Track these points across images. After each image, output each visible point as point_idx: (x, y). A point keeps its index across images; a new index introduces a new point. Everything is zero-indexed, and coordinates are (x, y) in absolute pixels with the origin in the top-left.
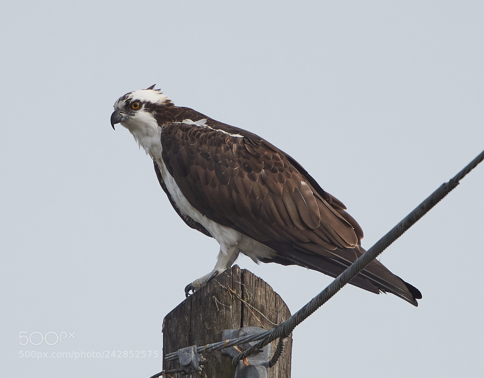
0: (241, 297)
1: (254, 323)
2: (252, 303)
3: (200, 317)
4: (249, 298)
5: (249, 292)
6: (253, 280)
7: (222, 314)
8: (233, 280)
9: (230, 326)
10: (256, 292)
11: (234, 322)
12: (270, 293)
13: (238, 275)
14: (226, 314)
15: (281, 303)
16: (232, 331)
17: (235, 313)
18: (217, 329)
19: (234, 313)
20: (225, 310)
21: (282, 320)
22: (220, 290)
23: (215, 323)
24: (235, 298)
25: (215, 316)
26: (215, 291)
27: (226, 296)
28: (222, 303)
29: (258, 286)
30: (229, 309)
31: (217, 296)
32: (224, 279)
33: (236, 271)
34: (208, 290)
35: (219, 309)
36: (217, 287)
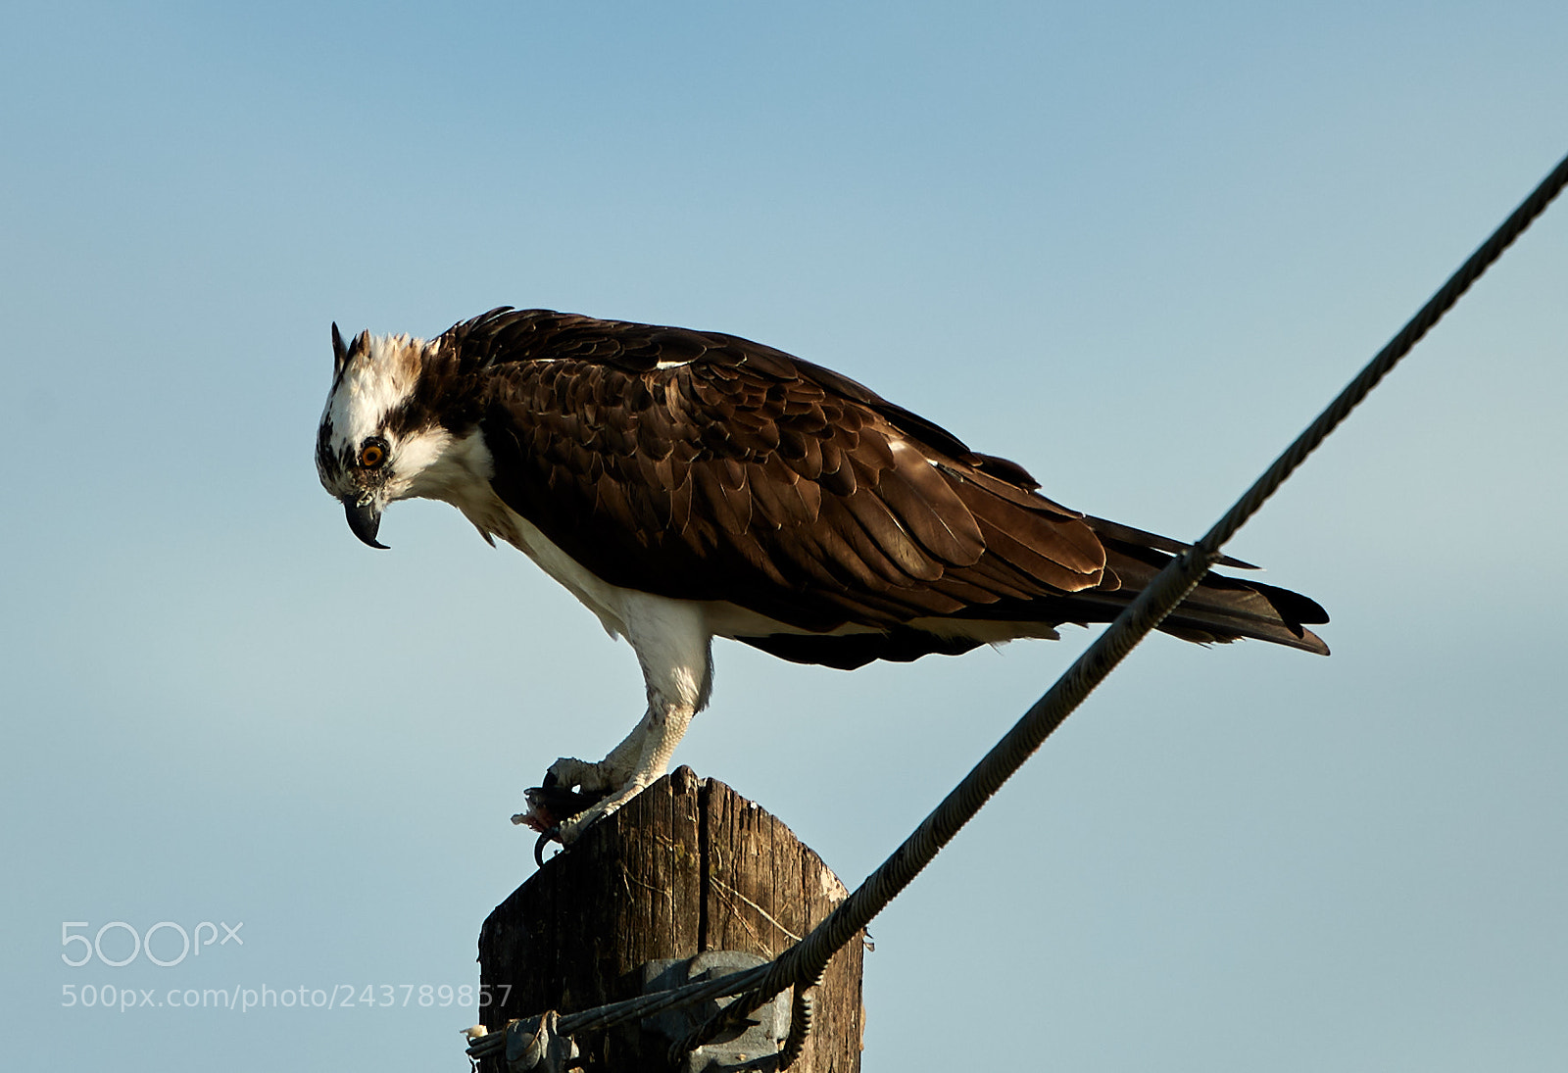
1: (738, 939)
2: (732, 880)
4: (723, 864)
5: (723, 847)
6: (732, 808)
7: (641, 912)
8: (676, 813)
9: (668, 947)
10: (743, 845)
11: (677, 936)
12: (785, 846)
13: (691, 798)
14: (654, 914)
17: (683, 910)
18: (628, 958)
19: (679, 909)
20: (653, 901)
23: (623, 942)
24: (681, 866)
25: (622, 920)
26: (623, 848)
27: (654, 860)
28: (642, 881)
29: (749, 829)
30: (664, 898)
31: (630, 859)
32: (648, 808)
33: (685, 787)
34: (603, 842)
35: (635, 898)
36: (628, 833)
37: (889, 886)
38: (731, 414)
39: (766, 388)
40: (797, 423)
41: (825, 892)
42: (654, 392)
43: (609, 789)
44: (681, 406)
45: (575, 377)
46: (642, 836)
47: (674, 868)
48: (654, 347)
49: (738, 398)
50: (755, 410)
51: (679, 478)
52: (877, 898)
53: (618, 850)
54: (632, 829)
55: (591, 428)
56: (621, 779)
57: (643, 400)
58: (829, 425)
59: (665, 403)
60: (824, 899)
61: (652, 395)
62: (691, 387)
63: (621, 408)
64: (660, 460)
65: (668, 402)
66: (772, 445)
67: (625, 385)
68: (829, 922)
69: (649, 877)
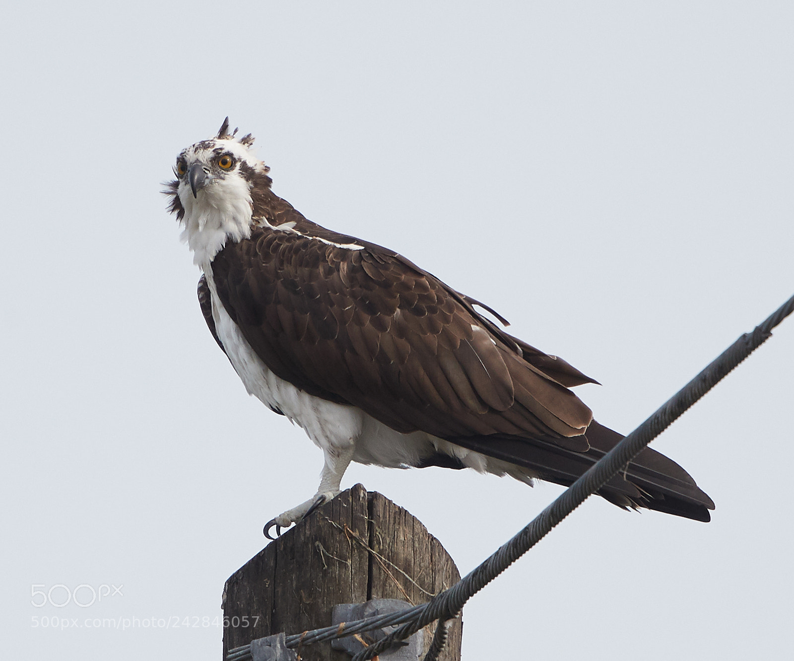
0: (367, 544)
1: (392, 592)
2: (388, 555)
3: (292, 581)
4: (383, 545)
5: (383, 535)
6: (389, 511)
7: (332, 574)
8: (354, 512)
9: (348, 597)
10: (396, 534)
11: (354, 590)
12: (421, 536)
13: (363, 504)
14: (341, 575)
15: (442, 554)
16: (352, 606)
17: (358, 573)
18: (323, 603)
19: (355, 573)
20: (339, 567)
21: (445, 586)
22: (329, 531)
23: (320, 593)
24: (357, 546)
25: (319, 579)
26: (320, 533)
27: (340, 542)
28: (333, 555)
29: (399, 524)
30: (346, 566)
31: (324, 541)
32: (336, 508)
33: (359, 496)
34: (308, 530)
35: (328, 565)
47: (352, 546)
53: (317, 535)
69: (337, 552)
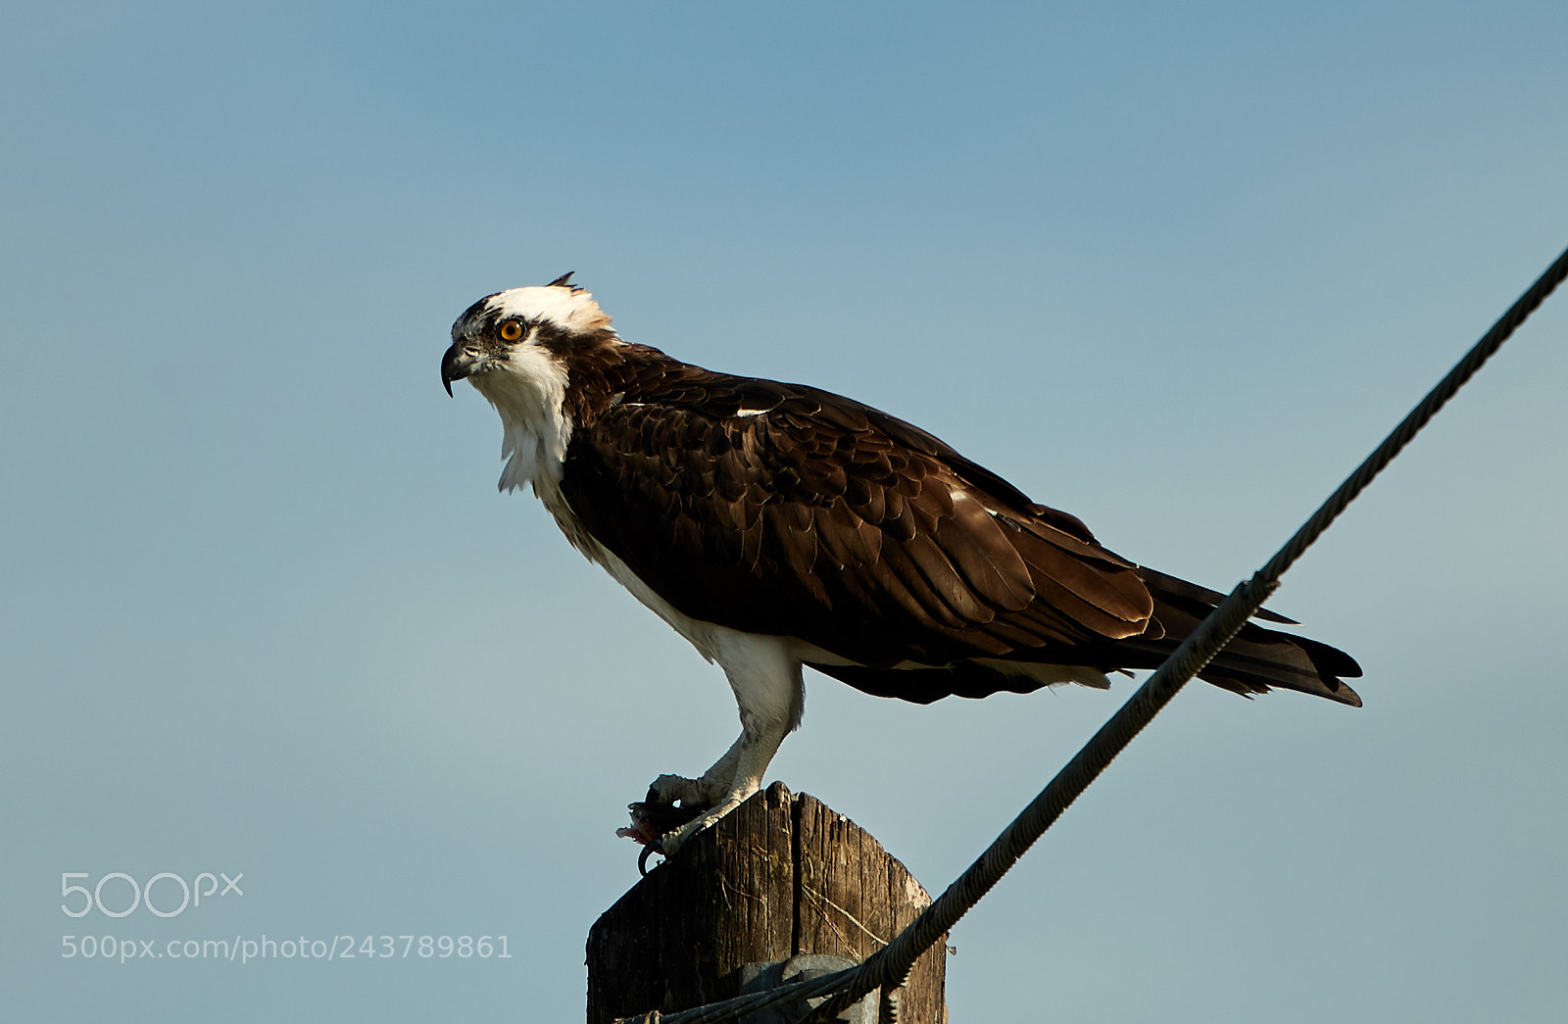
1: (828, 943)
2: (823, 888)
4: (814, 873)
5: (814, 858)
6: (823, 821)
7: (738, 918)
8: (770, 825)
9: (763, 952)
10: (833, 856)
11: (772, 942)
12: (873, 857)
13: (784, 812)
14: (752, 920)
16: (767, 965)
17: (778, 916)
18: (726, 961)
19: (774, 916)
20: (750, 908)
23: (721, 946)
24: (775, 875)
25: (720, 926)
26: (721, 858)
27: (750, 870)
28: (739, 890)
29: (839, 841)
30: (760, 905)
31: (727, 870)
32: (744, 821)
33: (779, 801)
34: (703, 853)
35: (732, 905)
36: (726, 845)
37: (970, 895)
38: (802, 459)
39: (837, 438)
40: (865, 470)
41: (910, 899)
42: (732, 437)
43: (708, 804)
44: (756, 451)
45: (660, 421)
46: (739, 847)
47: (769, 876)
48: (737, 396)
49: (809, 446)
50: (823, 457)
51: (751, 517)
52: (959, 905)
53: (717, 860)
54: (730, 841)
55: (673, 470)
56: (718, 795)
57: (721, 445)
58: (893, 474)
59: (741, 448)
60: (910, 906)
61: (730, 440)
62: (767, 435)
63: (700, 452)
64: (735, 502)
65: (745, 449)
66: (838, 490)
67: (706, 431)
68: (914, 928)
69: (745, 885)
